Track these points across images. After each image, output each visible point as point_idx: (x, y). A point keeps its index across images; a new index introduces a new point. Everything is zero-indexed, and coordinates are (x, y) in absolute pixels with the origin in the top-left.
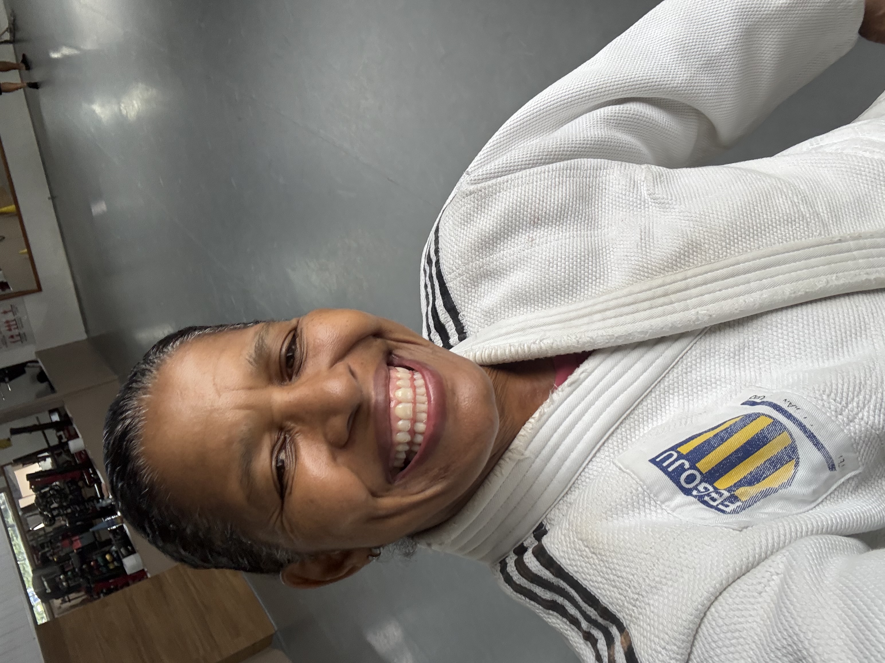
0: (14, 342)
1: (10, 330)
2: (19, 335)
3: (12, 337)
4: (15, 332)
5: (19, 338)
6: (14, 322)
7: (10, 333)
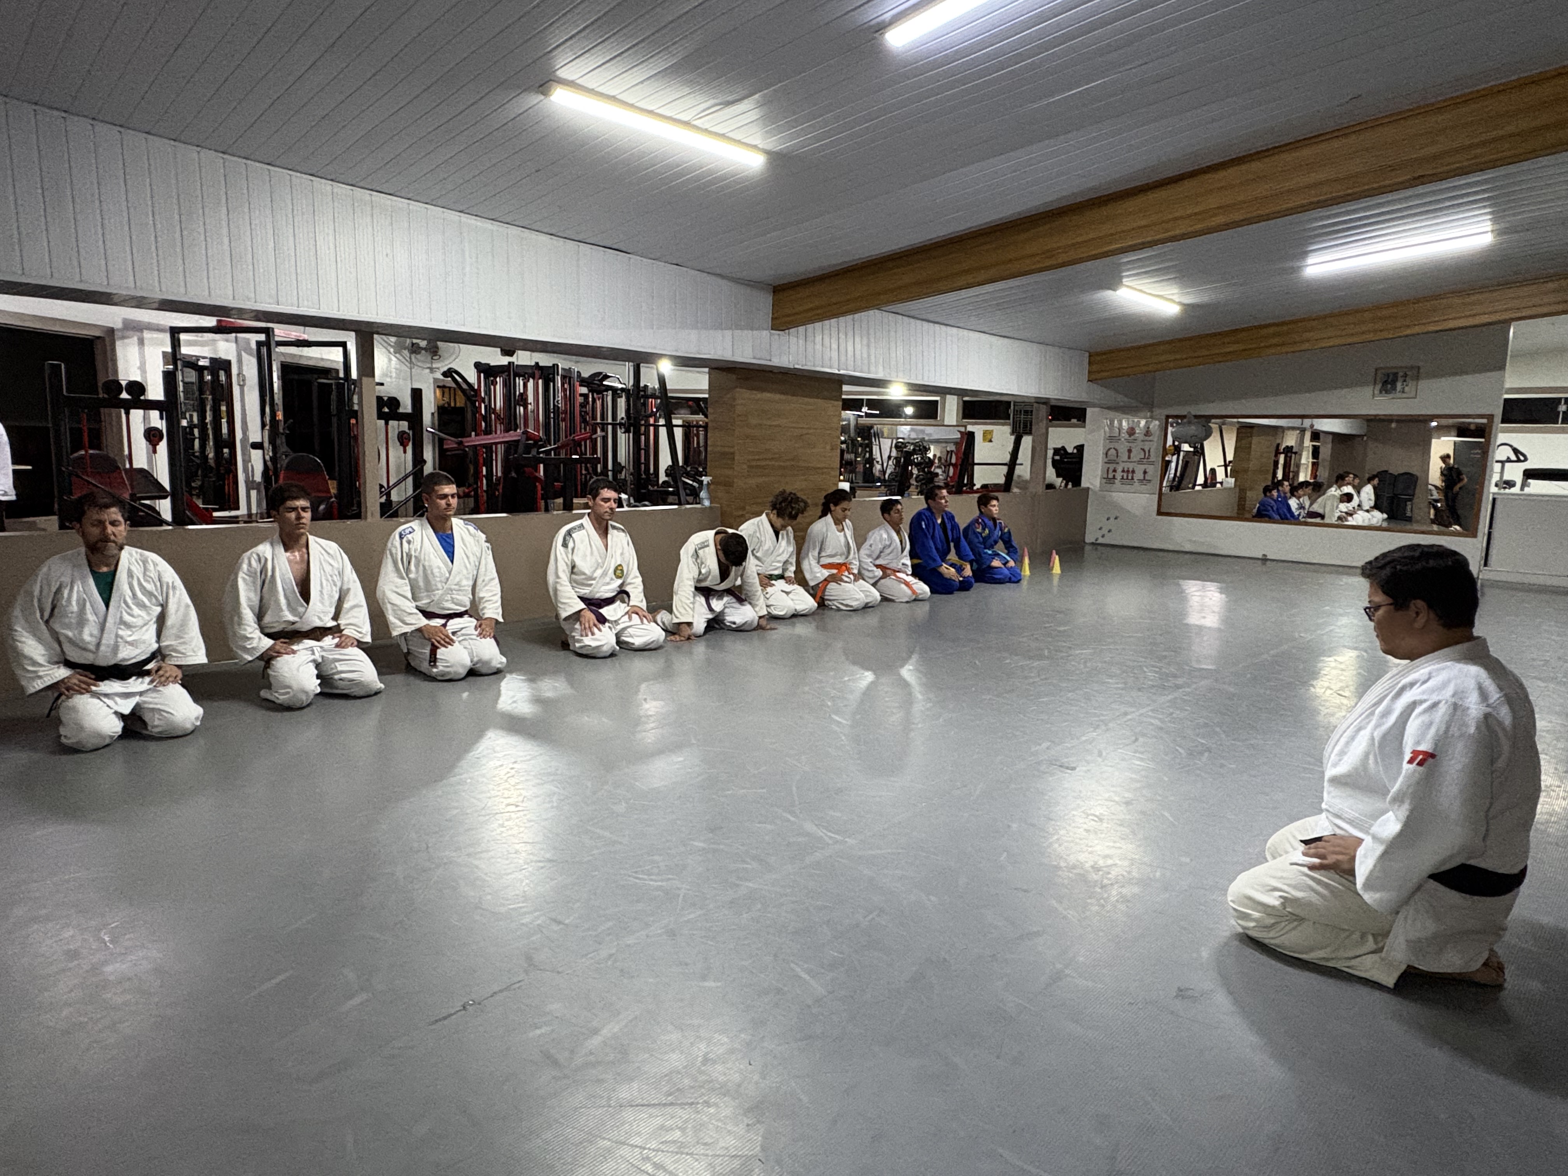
0: (1108, 471)
1: (1123, 471)
2: (1114, 477)
3: (1115, 471)
4: (1119, 475)
5: (1111, 476)
6: (1130, 477)
7: (1120, 469)
